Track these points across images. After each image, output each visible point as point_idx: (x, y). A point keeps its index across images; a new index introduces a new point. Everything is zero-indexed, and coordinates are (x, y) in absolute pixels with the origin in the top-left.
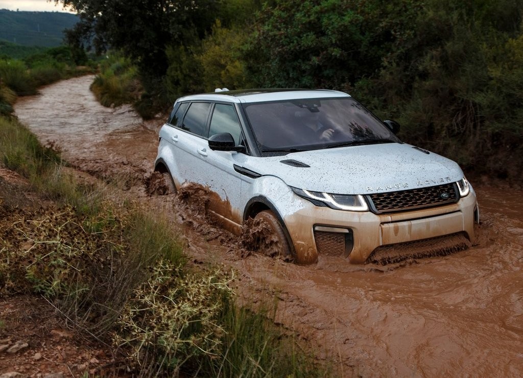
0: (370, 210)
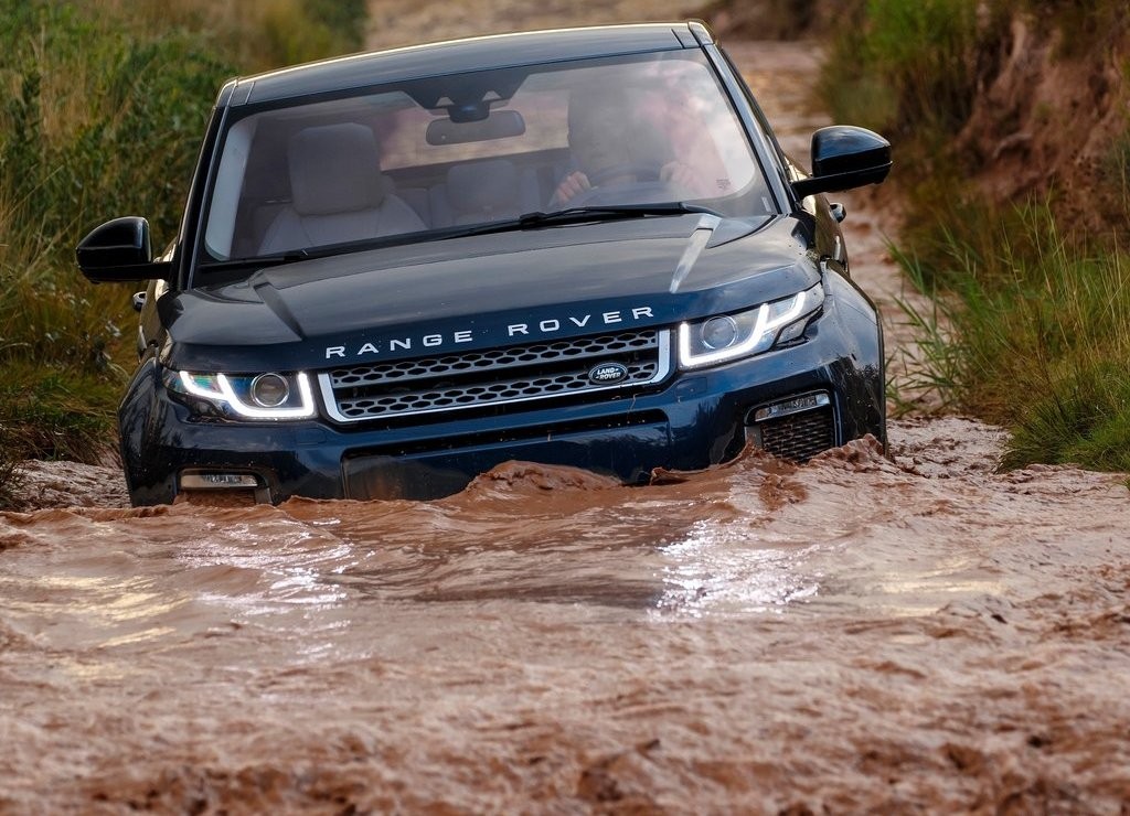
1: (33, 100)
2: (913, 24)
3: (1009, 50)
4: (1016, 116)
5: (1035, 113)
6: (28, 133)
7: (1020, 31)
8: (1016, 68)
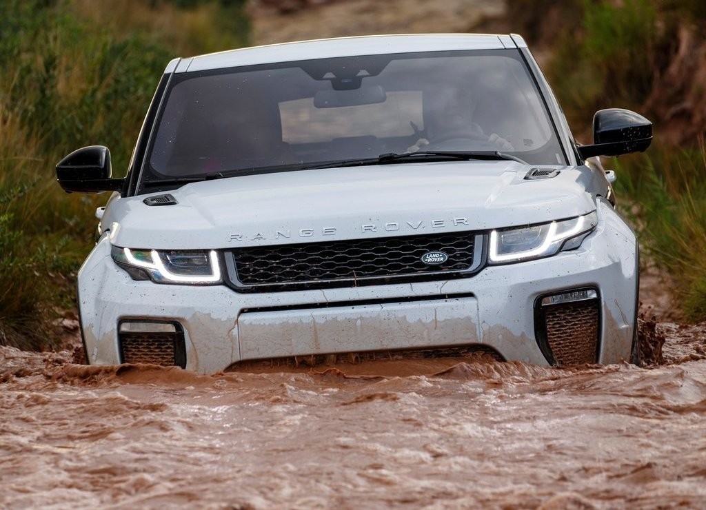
0: (225, 282)
1: (51, 72)
2: (614, 32)
3: (677, 49)
4: (681, 93)
5: (694, 90)
6: (48, 92)
7: (685, 36)
8: (682, 62)
